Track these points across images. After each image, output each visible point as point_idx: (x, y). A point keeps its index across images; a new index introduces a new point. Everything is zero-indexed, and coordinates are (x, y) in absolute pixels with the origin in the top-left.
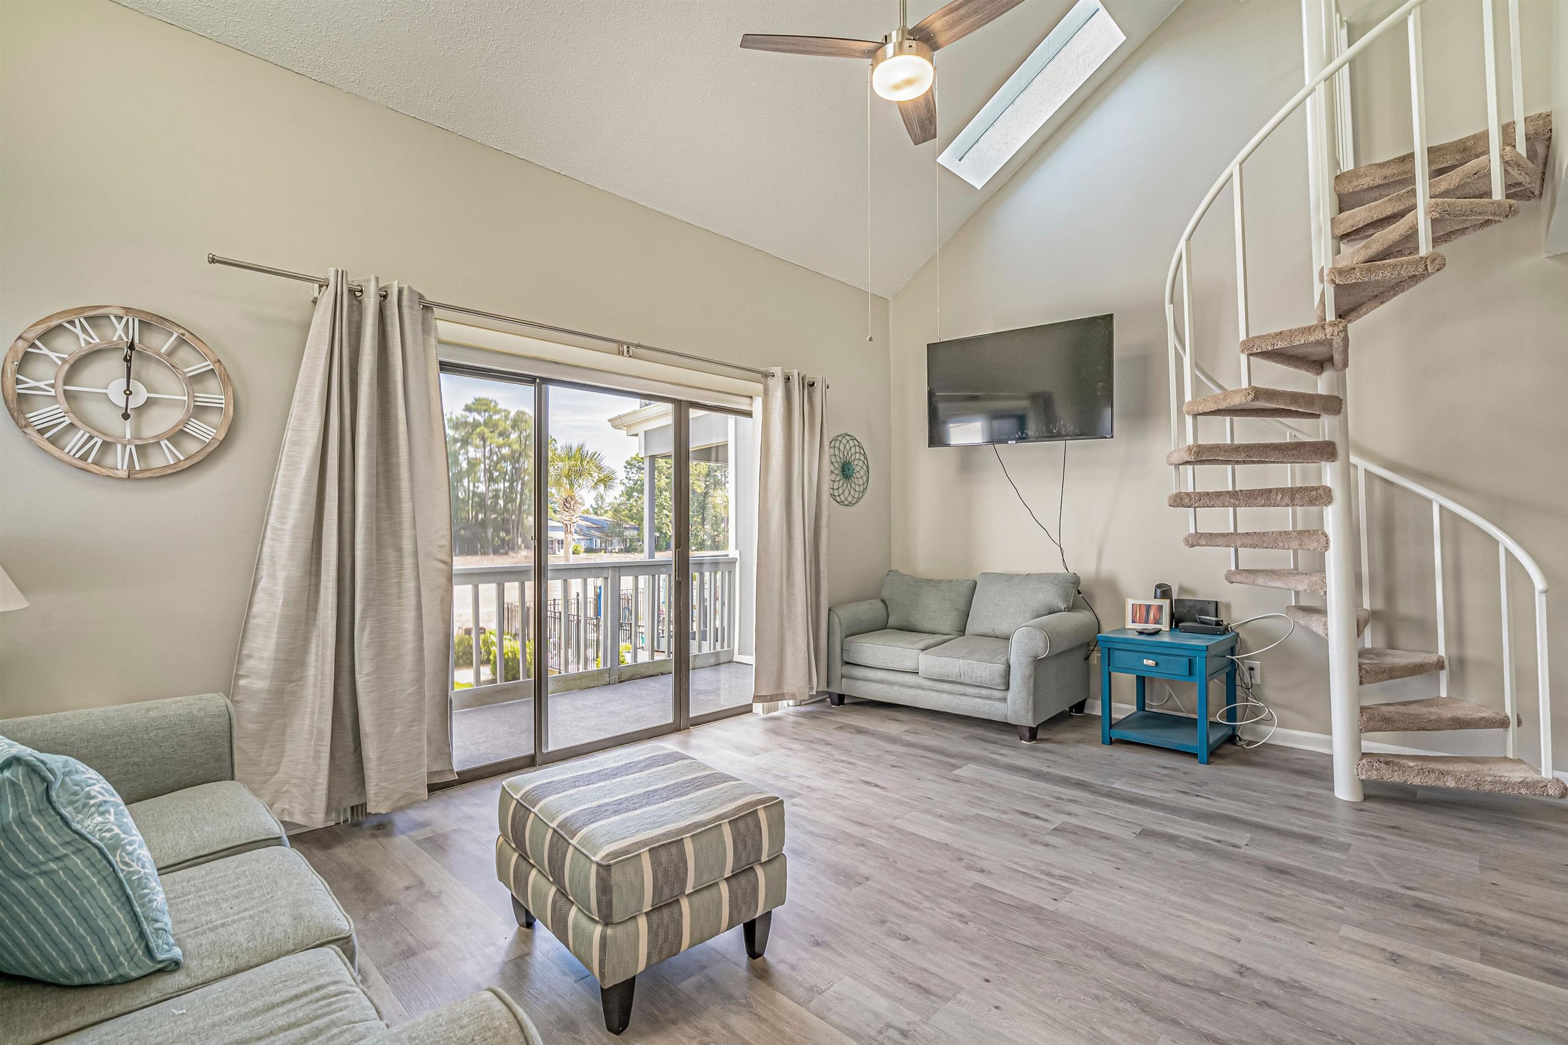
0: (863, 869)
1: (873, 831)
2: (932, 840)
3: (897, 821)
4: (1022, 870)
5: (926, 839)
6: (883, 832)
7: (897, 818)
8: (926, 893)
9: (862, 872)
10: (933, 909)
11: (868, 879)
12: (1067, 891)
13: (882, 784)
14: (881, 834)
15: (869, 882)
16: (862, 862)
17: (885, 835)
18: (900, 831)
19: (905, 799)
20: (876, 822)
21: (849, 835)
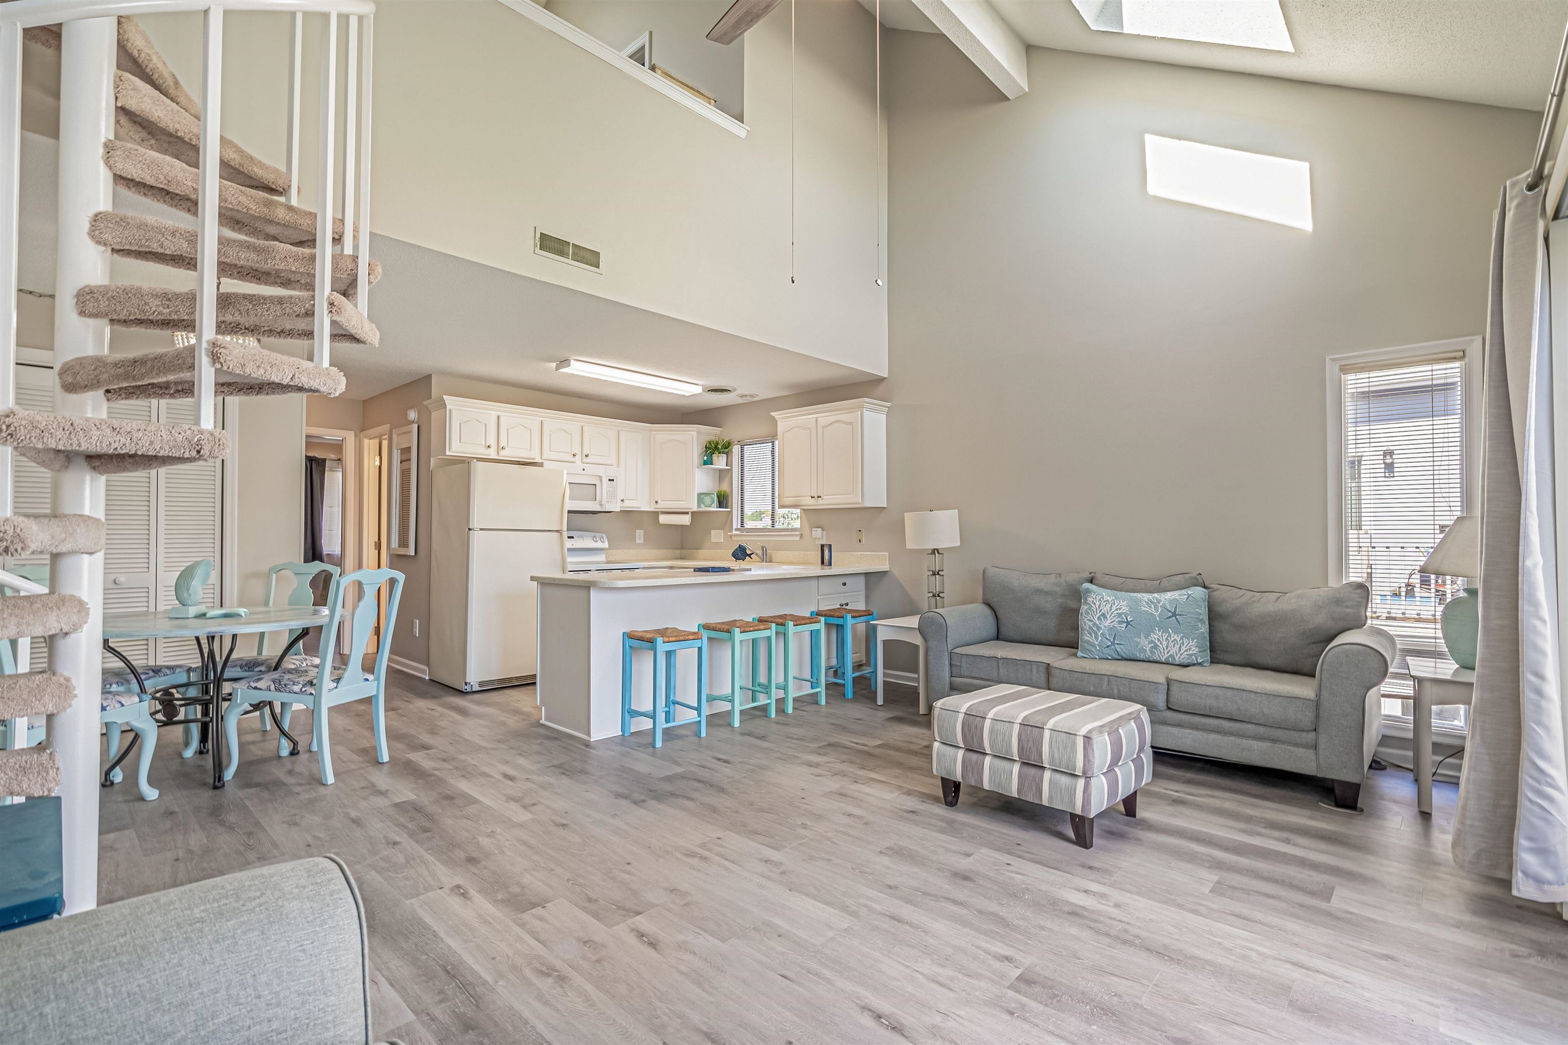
0: (885, 861)
1: (878, 907)
2: (807, 895)
3: (846, 925)
4: (726, 863)
5: (813, 897)
6: (866, 906)
7: (846, 930)
8: (829, 843)
9: (887, 858)
10: (826, 832)
11: (881, 852)
12: (703, 846)
13: (867, 1021)
14: (869, 903)
15: (880, 850)
16: (888, 868)
17: (864, 901)
18: (844, 908)
19: (828, 974)
20: (876, 923)
21: (908, 901)
